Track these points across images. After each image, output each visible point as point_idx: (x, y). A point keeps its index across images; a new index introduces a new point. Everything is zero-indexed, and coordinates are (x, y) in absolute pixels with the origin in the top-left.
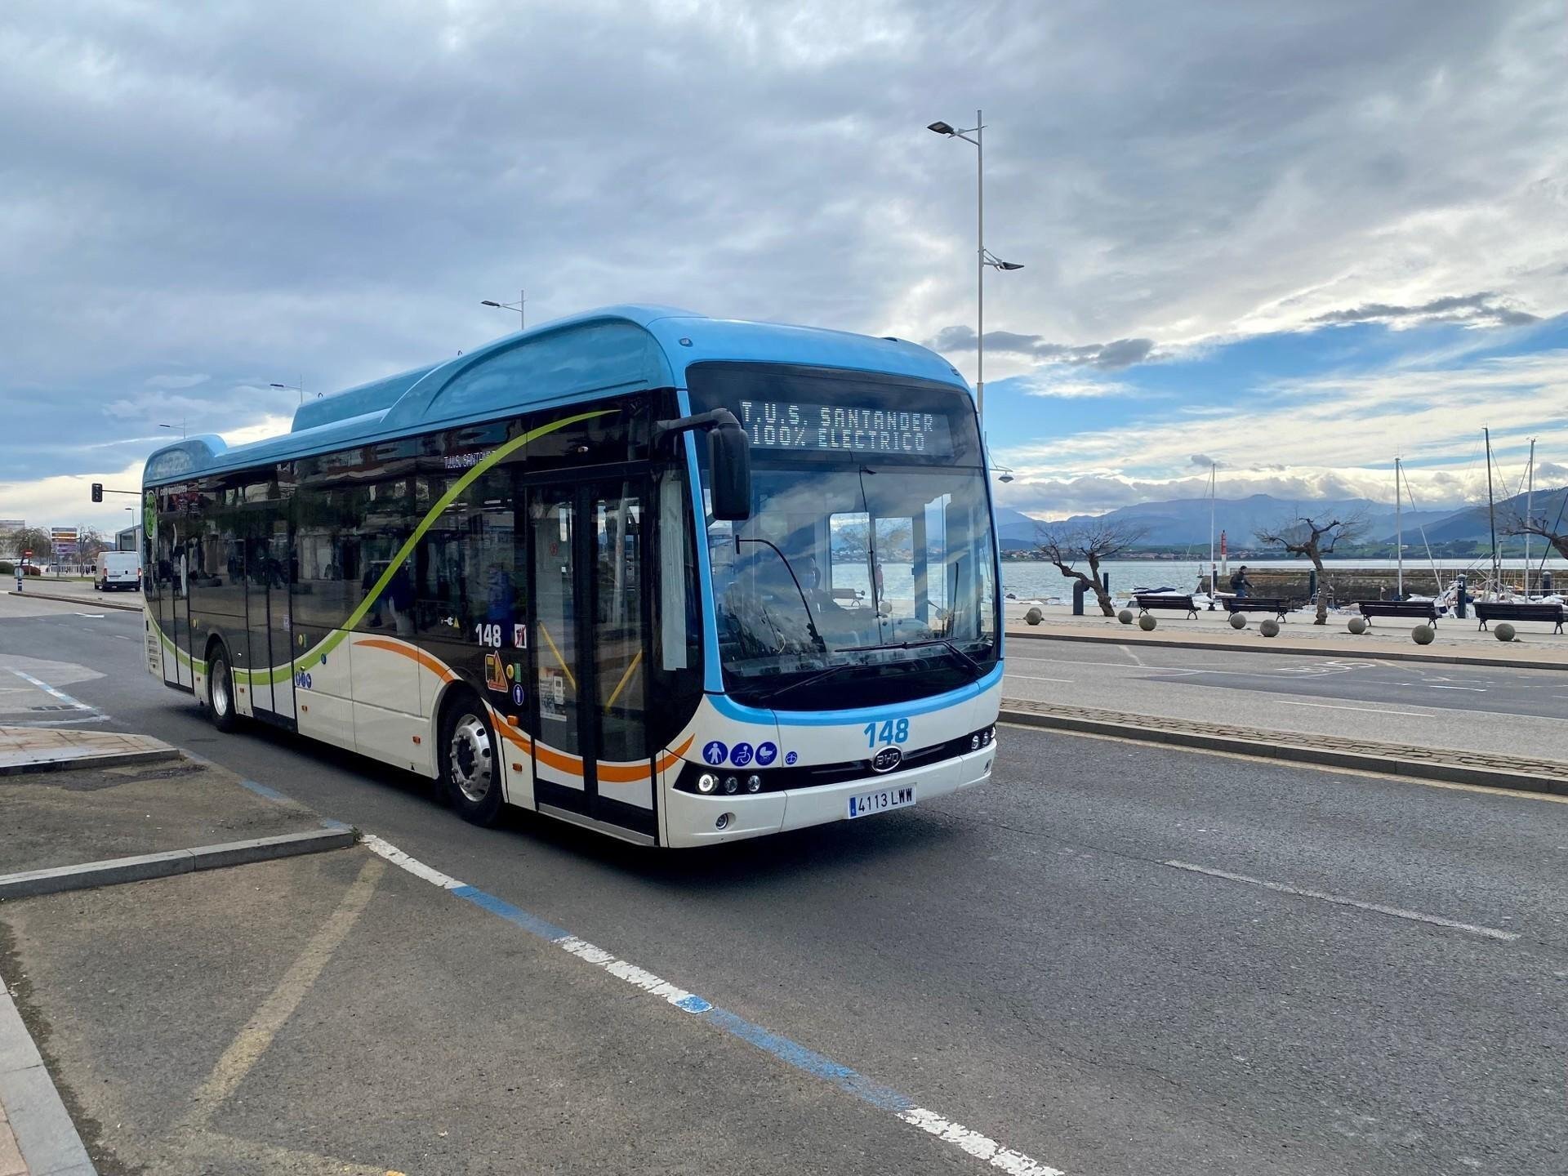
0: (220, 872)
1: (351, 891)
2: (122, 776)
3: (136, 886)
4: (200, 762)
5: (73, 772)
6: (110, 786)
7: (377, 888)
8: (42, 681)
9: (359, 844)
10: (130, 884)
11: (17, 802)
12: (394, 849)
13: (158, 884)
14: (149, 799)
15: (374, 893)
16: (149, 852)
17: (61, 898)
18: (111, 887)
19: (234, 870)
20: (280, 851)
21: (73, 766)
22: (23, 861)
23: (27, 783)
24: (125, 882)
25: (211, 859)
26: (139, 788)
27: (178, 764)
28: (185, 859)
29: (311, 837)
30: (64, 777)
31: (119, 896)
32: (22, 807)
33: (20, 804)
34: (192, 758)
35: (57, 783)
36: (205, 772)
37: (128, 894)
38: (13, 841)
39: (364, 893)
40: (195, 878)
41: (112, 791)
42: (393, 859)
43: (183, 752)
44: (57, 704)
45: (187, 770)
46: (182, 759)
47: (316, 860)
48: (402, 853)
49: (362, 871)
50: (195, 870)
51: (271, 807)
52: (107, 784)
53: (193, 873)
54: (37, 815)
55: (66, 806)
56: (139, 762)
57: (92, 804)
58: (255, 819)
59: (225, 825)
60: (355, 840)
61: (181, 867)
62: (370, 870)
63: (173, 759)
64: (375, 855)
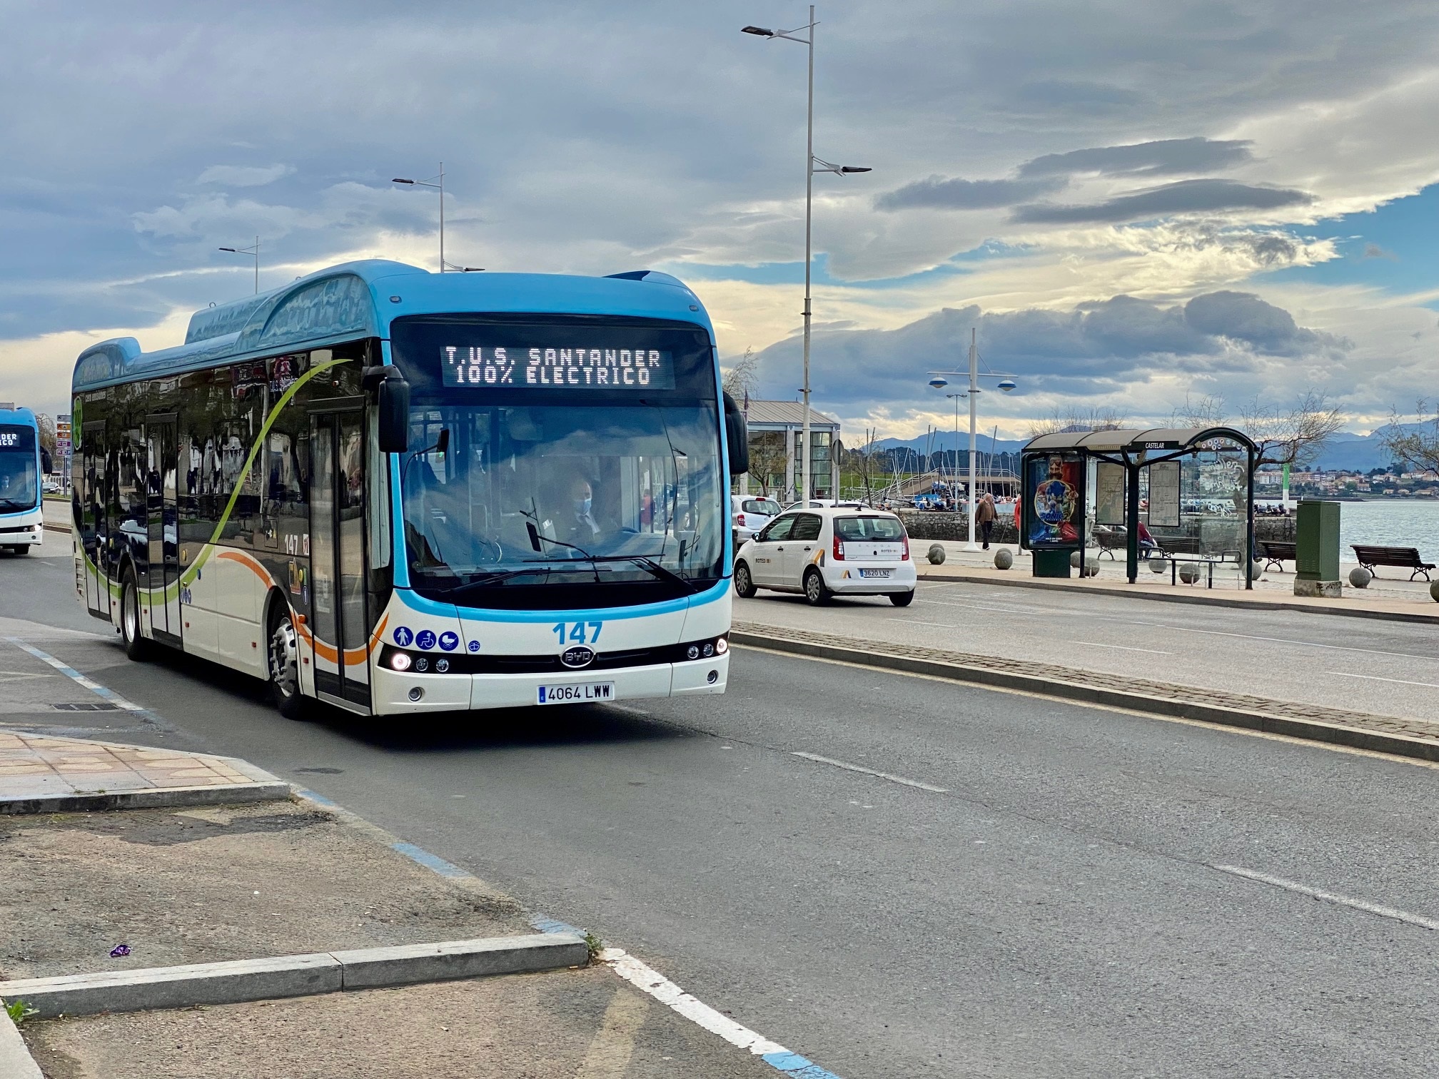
0: (380, 995)
1: (594, 1044)
2: (208, 824)
3: (256, 1009)
4: (323, 806)
5: (132, 813)
6: (191, 840)
7: (638, 1042)
8: (66, 662)
9: (597, 962)
10: (246, 1005)
11: (57, 857)
12: (658, 977)
13: (288, 1008)
14: (252, 865)
15: (634, 1051)
16: (265, 954)
17: (145, 1020)
18: (219, 1008)
19: (402, 994)
20: (474, 965)
21: (132, 803)
22: (80, 955)
23: (69, 827)
24: (238, 1001)
25: (366, 972)
26: (235, 845)
27: (287, 808)
28: (327, 969)
29: (519, 946)
30: (118, 819)
31: (234, 1025)
32: (66, 866)
33: (62, 861)
34: (310, 801)
35: (111, 830)
36: (332, 825)
37: (245, 1021)
38: (60, 922)
39: (618, 1050)
40: (346, 1003)
41: (194, 847)
42: (655, 993)
43: (296, 789)
44: (93, 701)
45: (303, 818)
46: (292, 800)
47: (532, 987)
48: (670, 984)
49: (608, 1010)
50: (343, 988)
51: (445, 889)
52: (186, 835)
53: (340, 994)
54: (89, 880)
55: (131, 868)
56: (230, 801)
57: (168, 867)
58: (421, 907)
59: (378, 916)
60: (590, 956)
61: (321, 983)
62: (620, 1009)
63: (281, 799)
64: (626, 984)
